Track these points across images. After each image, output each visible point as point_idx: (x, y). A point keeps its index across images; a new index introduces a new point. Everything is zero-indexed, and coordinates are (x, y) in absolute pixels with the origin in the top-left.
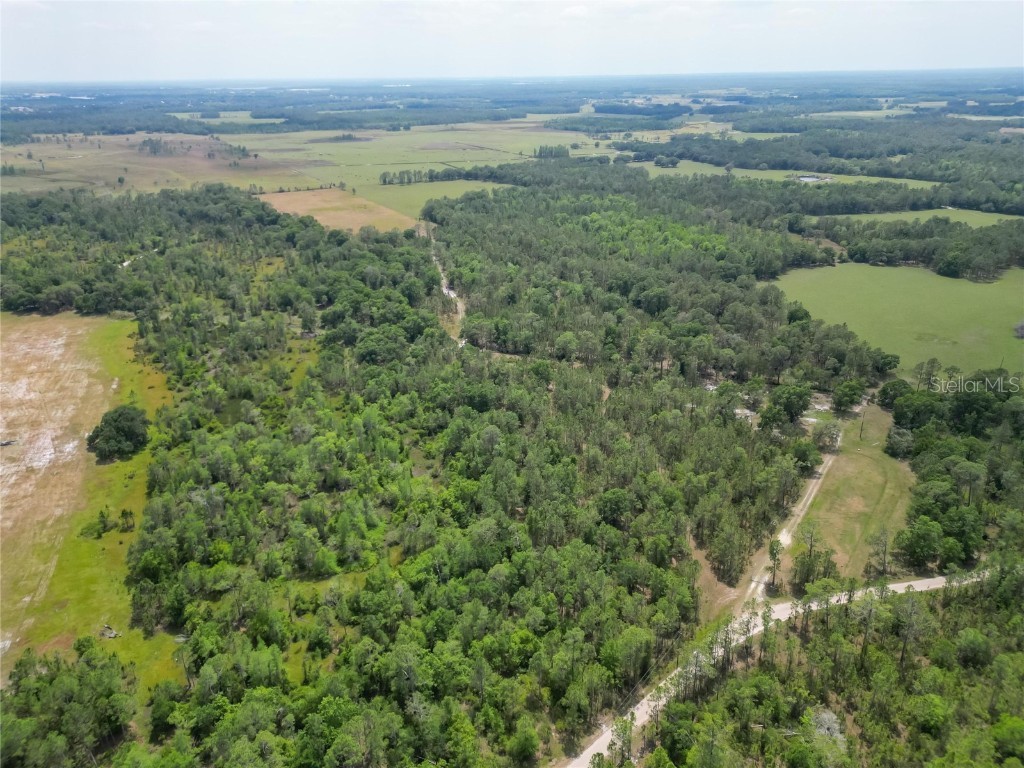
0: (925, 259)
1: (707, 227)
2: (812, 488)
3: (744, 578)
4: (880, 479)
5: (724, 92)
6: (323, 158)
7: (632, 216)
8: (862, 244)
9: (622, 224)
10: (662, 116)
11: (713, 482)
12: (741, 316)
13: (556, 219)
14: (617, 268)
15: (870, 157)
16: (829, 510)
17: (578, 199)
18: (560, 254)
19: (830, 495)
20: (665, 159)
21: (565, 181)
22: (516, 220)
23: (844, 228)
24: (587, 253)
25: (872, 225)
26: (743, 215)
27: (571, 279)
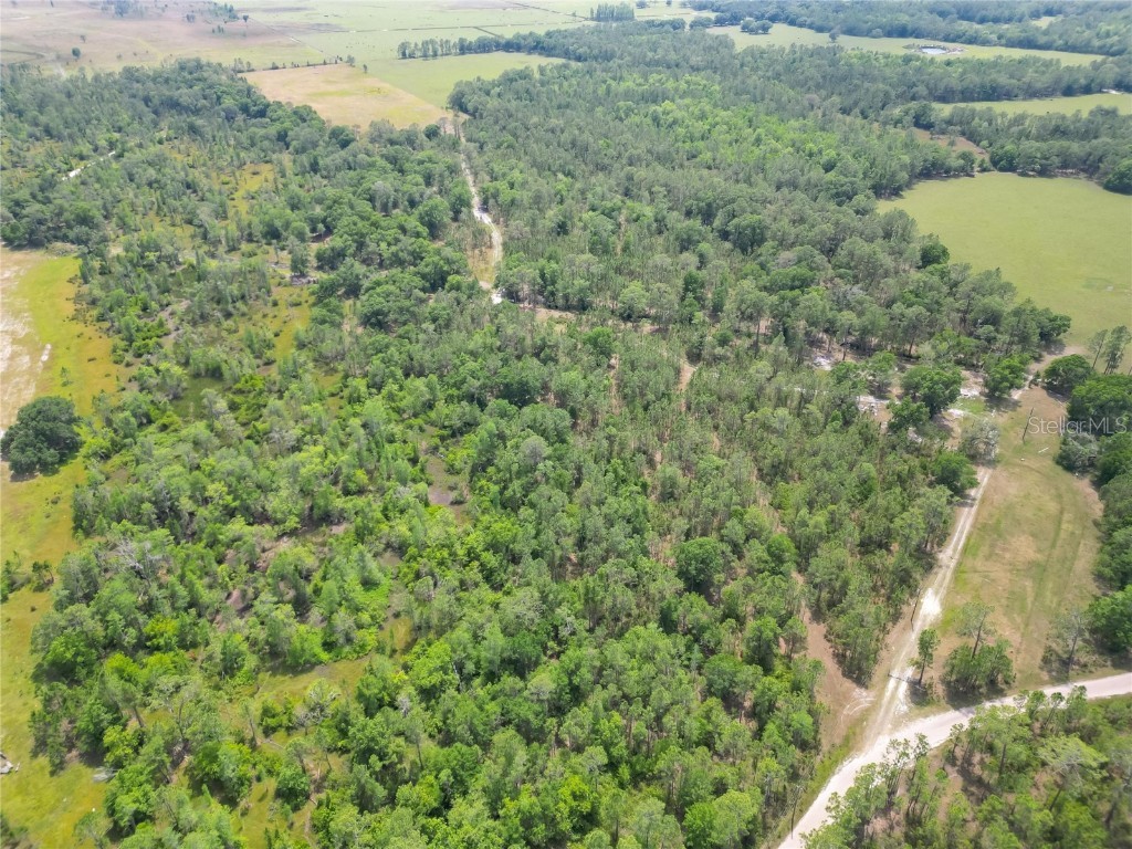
0: (1088, 167)
1: (810, 122)
2: (964, 522)
3: (878, 671)
4: (1052, 507)
6: (328, 20)
7: (715, 106)
8: (1009, 147)
9: (703, 116)
11: (834, 523)
12: (861, 259)
13: (618, 110)
14: (699, 184)
15: (1009, 20)
16: (988, 558)
17: (646, 80)
18: (624, 161)
19: (989, 532)
20: (755, 24)
21: (630, 54)
22: (568, 111)
23: (986, 124)
24: (658, 158)
25: (1019, 120)
26: (856, 104)
27: (638, 198)
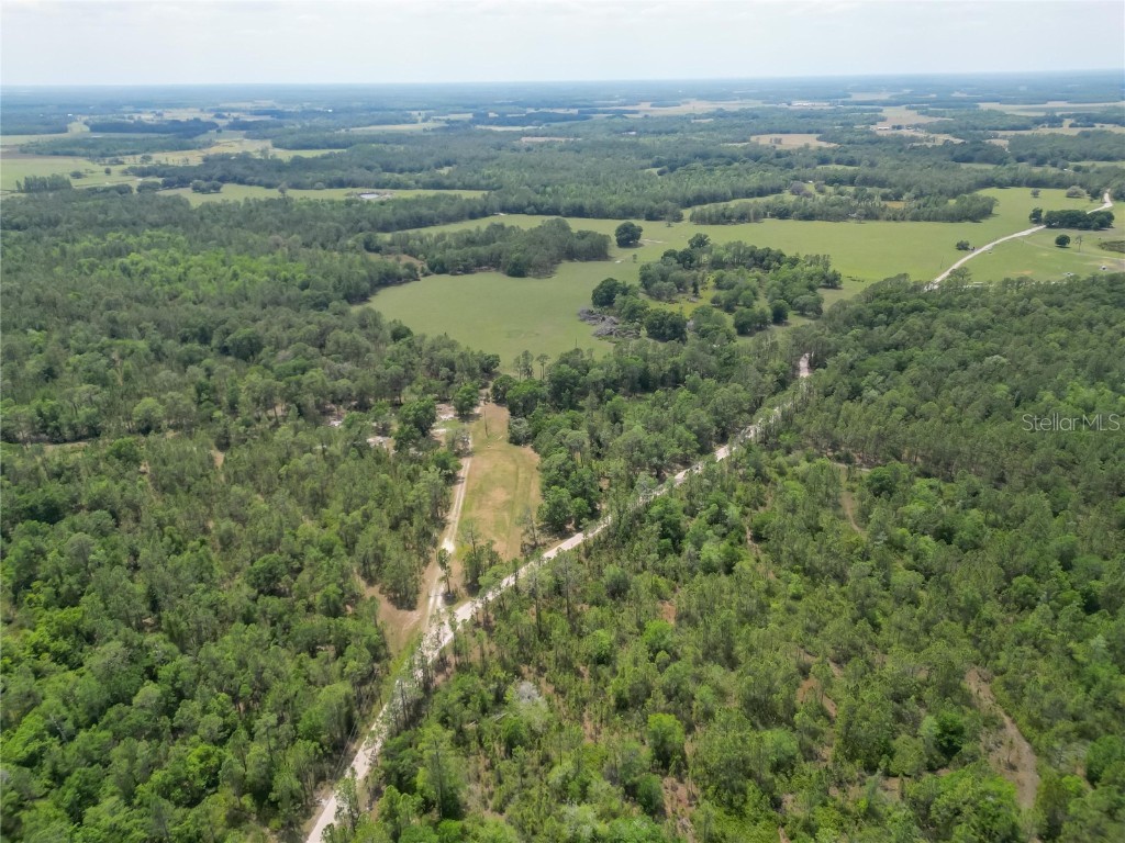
0: (493, 263)
1: (278, 254)
2: (459, 493)
3: (421, 598)
4: (511, 467)
5: (249, 105)
7: (185, 253)
8: (438, 256)
9: (175, 262)
10: (185, 134)
11: (367, 516)
12: (345, 344)
13: (80, 266)
14: (186, 314)
15: (420, 170)
16: (479, 508)
17: (104, 239)
18: (101, 308)
19: (478, 494)
20: (204, 185)
21: (77, 218)
22: (22, 274)
23: (418, 243)
24: (138, 300)
25: (441, 237)
26: (315, 239)
27: (128, 335)
